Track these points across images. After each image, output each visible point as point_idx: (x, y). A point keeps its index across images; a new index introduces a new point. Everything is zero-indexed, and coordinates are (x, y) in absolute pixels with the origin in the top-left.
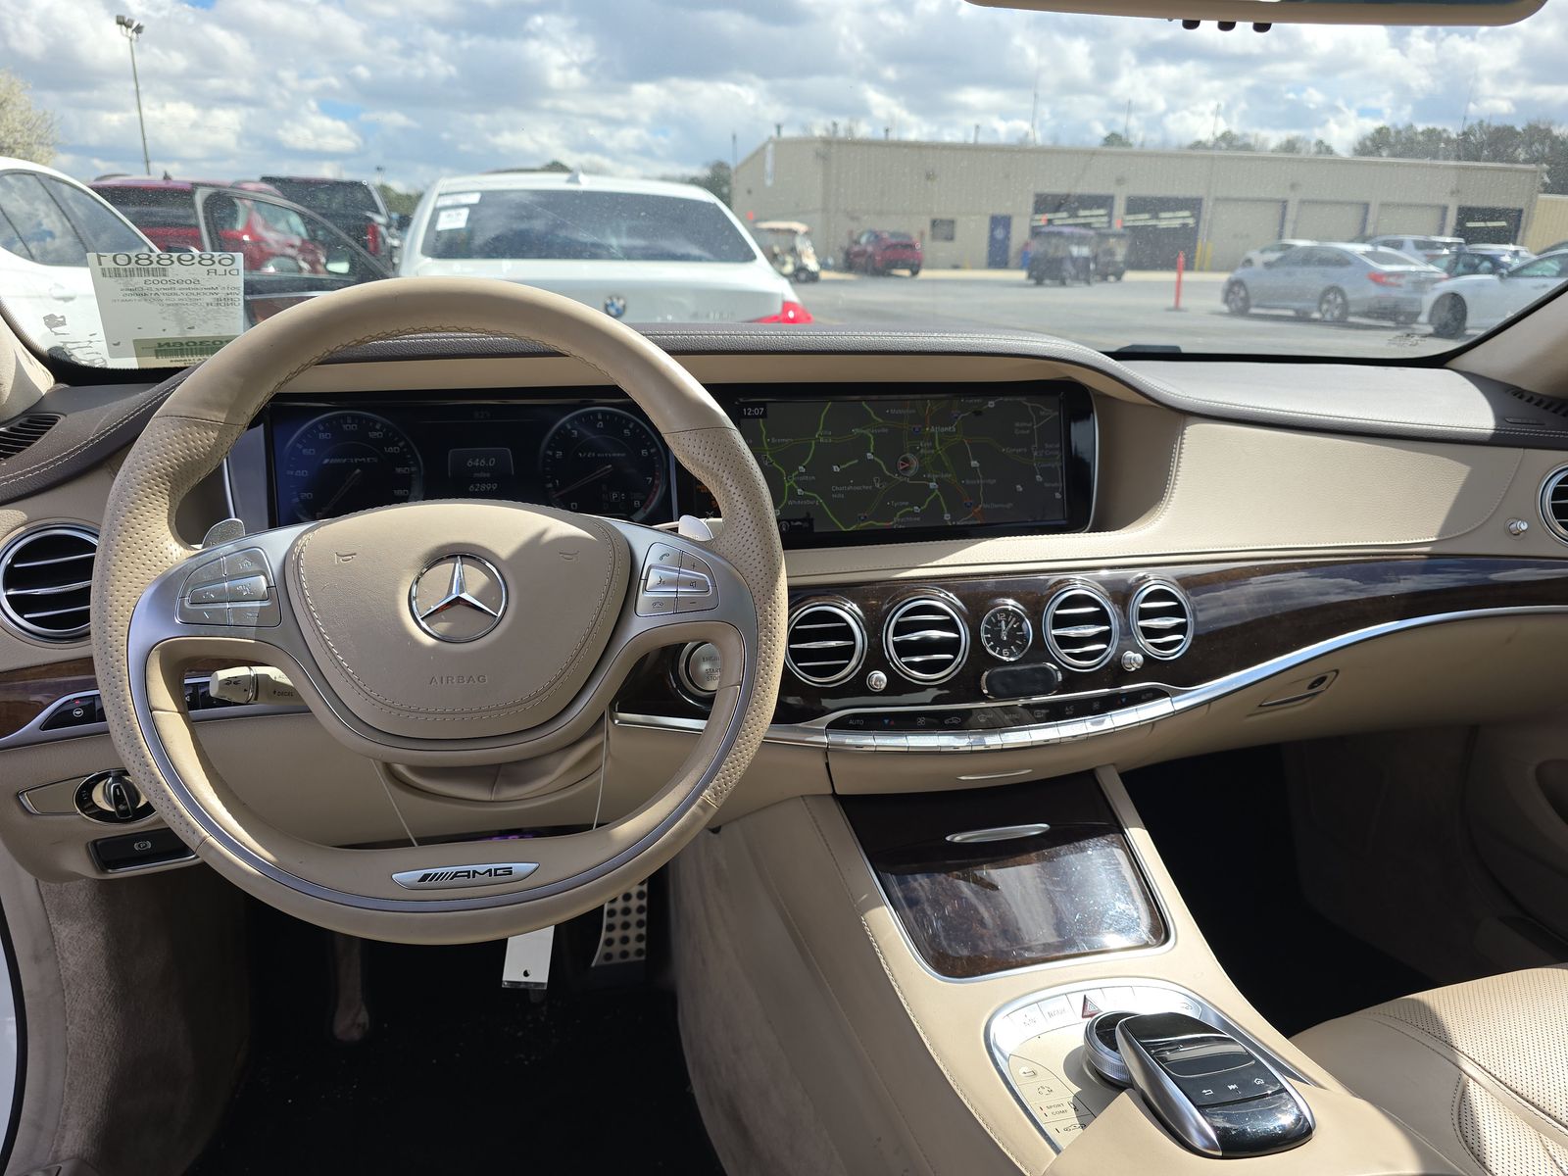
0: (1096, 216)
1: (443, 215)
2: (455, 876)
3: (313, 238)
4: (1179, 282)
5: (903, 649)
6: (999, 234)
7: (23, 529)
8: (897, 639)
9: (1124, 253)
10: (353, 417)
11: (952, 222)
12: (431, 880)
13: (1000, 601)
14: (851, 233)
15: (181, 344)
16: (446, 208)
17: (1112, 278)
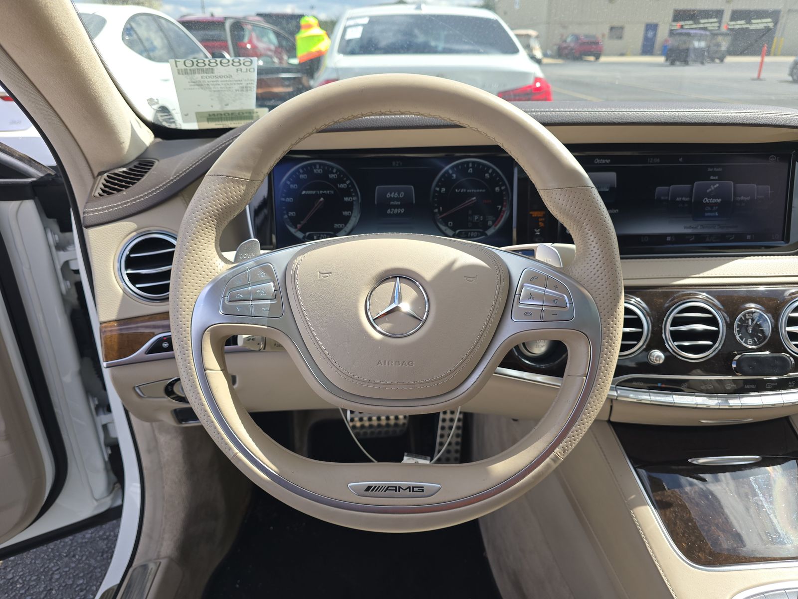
0: (711, 24)
1: (349, 31)
2: (387, 489)
3: (280, 46)
4: (762, 63)
5: (676, 336)
6: (650, 34)
7: (134, 234)
8: (672, 329)
9: (727, 45)
10: (320, 164)
11: (622, 28)
12: (372, 491)
13: (748, 305)
14: (562, 36)
15: (221, 115)
16: (350, 26)
17: (717, 61)
